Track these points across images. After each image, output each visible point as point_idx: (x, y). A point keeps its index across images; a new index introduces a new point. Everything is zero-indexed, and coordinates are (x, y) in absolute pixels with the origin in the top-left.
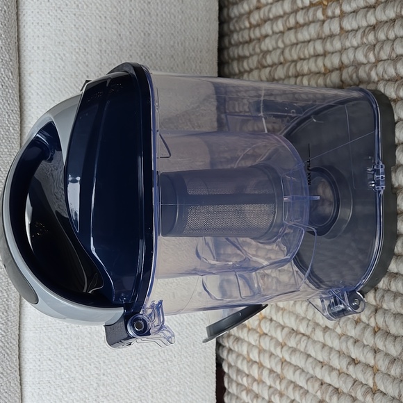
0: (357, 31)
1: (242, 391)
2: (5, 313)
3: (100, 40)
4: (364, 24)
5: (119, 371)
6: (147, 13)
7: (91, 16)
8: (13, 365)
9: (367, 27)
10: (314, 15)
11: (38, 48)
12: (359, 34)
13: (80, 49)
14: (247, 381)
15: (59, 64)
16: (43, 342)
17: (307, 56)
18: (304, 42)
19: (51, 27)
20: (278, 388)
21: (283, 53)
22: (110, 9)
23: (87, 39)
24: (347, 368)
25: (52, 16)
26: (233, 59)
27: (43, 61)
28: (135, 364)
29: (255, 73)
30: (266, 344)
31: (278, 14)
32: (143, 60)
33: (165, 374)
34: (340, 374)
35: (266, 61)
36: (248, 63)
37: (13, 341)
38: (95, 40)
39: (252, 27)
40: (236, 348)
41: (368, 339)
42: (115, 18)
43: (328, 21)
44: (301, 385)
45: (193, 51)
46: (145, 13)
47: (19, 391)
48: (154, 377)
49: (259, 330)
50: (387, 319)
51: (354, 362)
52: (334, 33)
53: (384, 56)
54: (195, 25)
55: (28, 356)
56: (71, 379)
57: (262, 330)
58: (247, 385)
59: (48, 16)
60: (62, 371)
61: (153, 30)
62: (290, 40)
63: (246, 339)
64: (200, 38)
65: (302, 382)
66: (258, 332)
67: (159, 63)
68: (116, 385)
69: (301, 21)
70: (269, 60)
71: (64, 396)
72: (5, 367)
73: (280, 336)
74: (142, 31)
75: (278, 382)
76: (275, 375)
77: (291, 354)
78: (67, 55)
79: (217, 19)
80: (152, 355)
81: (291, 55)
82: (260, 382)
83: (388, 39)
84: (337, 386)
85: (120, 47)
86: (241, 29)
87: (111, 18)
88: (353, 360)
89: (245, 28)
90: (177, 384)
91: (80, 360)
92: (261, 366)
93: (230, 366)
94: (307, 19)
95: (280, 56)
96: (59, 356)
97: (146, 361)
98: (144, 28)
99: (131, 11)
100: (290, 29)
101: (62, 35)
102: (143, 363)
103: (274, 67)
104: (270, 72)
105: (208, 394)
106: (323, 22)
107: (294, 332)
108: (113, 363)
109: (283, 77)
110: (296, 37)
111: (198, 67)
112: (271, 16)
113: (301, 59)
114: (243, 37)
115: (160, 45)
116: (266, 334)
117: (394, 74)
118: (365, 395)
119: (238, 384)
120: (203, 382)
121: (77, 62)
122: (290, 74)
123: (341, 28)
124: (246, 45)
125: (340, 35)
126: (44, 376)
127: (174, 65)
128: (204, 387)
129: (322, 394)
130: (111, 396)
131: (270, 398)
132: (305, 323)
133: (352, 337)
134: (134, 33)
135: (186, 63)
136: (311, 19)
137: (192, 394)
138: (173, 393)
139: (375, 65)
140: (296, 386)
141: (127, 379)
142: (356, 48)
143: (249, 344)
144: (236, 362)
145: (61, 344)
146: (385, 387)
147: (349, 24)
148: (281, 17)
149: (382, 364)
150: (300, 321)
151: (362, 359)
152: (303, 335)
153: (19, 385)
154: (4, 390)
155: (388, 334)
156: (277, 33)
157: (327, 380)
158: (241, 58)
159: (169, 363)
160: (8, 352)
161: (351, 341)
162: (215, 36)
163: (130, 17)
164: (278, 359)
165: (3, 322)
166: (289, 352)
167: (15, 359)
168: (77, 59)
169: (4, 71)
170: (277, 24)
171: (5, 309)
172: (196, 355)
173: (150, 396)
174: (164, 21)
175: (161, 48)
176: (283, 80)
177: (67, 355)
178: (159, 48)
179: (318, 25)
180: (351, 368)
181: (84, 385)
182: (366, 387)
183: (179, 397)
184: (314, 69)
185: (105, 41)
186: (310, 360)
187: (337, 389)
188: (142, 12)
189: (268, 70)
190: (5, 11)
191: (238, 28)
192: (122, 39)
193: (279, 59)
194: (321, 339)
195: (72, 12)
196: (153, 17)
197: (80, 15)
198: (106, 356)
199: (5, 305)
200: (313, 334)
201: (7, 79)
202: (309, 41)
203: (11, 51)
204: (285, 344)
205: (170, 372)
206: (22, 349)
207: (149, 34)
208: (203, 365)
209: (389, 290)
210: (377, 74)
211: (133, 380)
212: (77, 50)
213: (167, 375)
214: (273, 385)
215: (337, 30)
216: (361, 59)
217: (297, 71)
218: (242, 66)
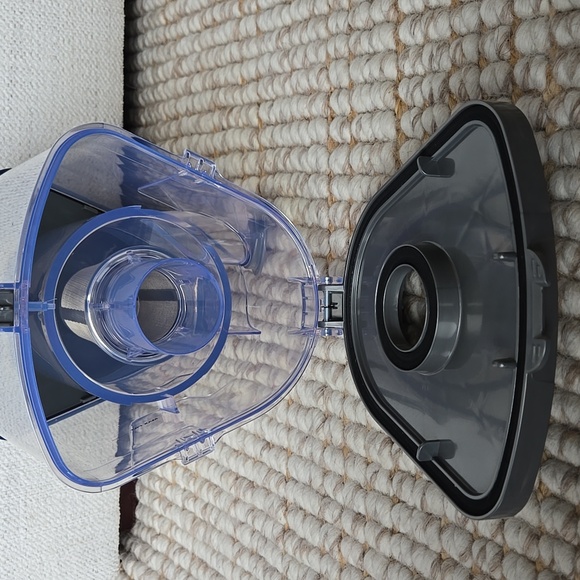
0: (272, 32)
1: (155, 500)
4: (280, 24)
9: (283, 28)
10: (230, 11)
12: (274, 37)
14: (160, 486)
17: (225, 63)
18: (220, 45)
20: (192, 489)
21: (199, 58)
24: (261, 455)
26: (147, 66)
29: (171, 83)
31: (195, 9)
32: (13, 59)
34: (255, 462)
35: (182, 68)
36: (163, 70)
43: (245, 18)
44: (216, 483)
45: (86, 51)
48: (28, 479)
51: (268, 445)
52: (251, 34)
54: (89, 17)
58: (159, 492)
61: (26, 20)
62: (207, 42)
64: (96, 34)
65: (216, 479)
67: (36, 65)
69: (218, 18)
70: (185, 67)
74: (11, 22)
75: (192, 482)
79: (122, 11)
82: (174, 485)
83: (302, 44)
84: (252, 479)
86: (156, 27)
88: (268, 443)
89: (161, 25)
94: (223, 15)
95: (196, 62)
97: (16, 458)
98: (14, 18)
100: (207, 27)
102: (13, 460)
103: (191, 76)
104: (186, 83)
106: (240, 19)
109: (200, 88)
110: (213, 38)
111: (93, 73)
113: (218, 67)
114: (157, 36)
115: (37, 41)
117: (307, 86)
118: (277, 485)
119: (151, 492)
122: (207, 85)
123: (258, 29)
124: (161, 47)
125: (256, 36)
127: (58, 68)
129: (236, 491)
131: (184, 506)
135: (75, 66)
136: (227, 15)
138: (55, 501)
139: (290, 75)
140: (212, 485)
147: (265, 23)
148: (197, 11)
149: (294, 444)
151: (276, 441)
155: (300, 406)
156: (193, 33)
157: (242, 473)
158: (155, 65)
161: (265, 420)
170: (193, 21)
174: (42, 10)
175: (39, 45)
176: (201, 93)
178: (36, 45)
179: (234, 23)
180: (265, 453)
182: (280, 475)
184: (231, 79)
186: (226, 449)
187: (252, 482)
189: (184, 80)
191: (152, 25)
193: (195, 67)
207: (21, 26)
210: (291, 87)
214: (187, 488)
215: (253, 31)
216: (276, 67)
217: (213, 82)
218: (157, 74)
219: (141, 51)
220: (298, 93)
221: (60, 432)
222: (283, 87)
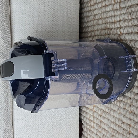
0: (125, 8)
1: (88, 130)
2: (7, 104)
3: (38, 12)
4: (127, 5)
5: (45, 123)
6: (54, 2)
7: (34, 4)
8: (10, 121)
9: (128, 6)
11: (17, 15)
12: (126, 9)
13: (31, 15)
14: (89, 127)
15: (24, 21)
16: (20, 114)
17: (109, 16)
19: (21, 8)
20: (99, 130)
21: (101, 15)
22: (41, 1)
23: (33, 12)
24: (121, 125)
25: (21, 4)
26: (85, 17)
27: (19, 20)
28: (51, 121)
29: (92, 22)
30: (95, 115)
31: (99, 1)
32: (53, 18)
33: (61, 125)
34: (119, 126)
35: (96, 18)
36: (90, 18)
37: (10, 113)
38: (36, 12)
39: (91, 6)
40: (86, 116)
41: (128, 115)
42: (43, 4)
43: (116, 4)
44: (106, 129)
45: (70, 15)
46: (53, 2)
47: (12, 129)
48: (57, 125)
49: (93, 110)
50: (134, 109)
51: (123, 123)
52: (118, 8)
53: (134, 17)
54: (71, 6)
55: (15, 118)
56: (29, 126)
57: (94, 110)
58: (89, 129)
59: (20, 4)
60: (26, 123)
61: (56, 8)
62: (103, 11)
63: (89, 113)
64: (73, 10)
65: (107, 129)
66: (93, 111)
67: (58, 19)
68: (44, 128)
69: (107, 4)
70: (97, 18)
71: (27, 131)
72: (7, 122)
73: (100, 112)
74: (52, 9)
75: (99, 128)
76: (98, 126)
77: (103, 119)
78: (27, 18)
79: (79, 3)
80: (56, 118)
81: (104, 16)
82: (94, 128)
83: (135, 11)
84: (118, 131)
85: (45, 14)
86: (88, 7)
87: (41, 4)
88: (123, 122)
89: (89, 6)
90: (65, 128)
91: (32, 119)
92: (94, 122)
93: (84, 122)
94: (109, 3)
95: (100, 16)
96: (25, 118)
97: (54, 120)
98: (53, 8)
99: (48, 2)
100: (103, 7)
101: (25, 11)
102: (54, 121)
103: (98, 20)
104: (97, 22)
105: (76, 131)
106: (114, 4)
107: (104, 111)
108: (43, 121)
109: (101, 23)
110: (105, 10)
111: (72, 20)
112: (97, 2)
113: (107, 17)
114: (88, 9)
115: (59, 13)
116: (96, 112)
117: (137, 23)
118: (127, 134)
119: (87, 128)
120: (74, 127)
121: (30, 20)
122: (103, 22)
123: (120, 7)
124: (89, 12)
125: (120, 9)
126: (21, 124)
127: (64, 20)
128: (75, 129)
129: (113, 133)
130: (43, 131)
131: (97, 133)
132: (108, 109)
133: (123, 114)
134: (50, 9)
135: (68, 19)
136: (110, 3)
137: (71, 131)
138: (64, 131)
139: (131, 20)
140: (105, 130)
141: (48, 126)
142: (125, 14)
143: (90, 115)
144: (86, 121)
145: (26, 114)
146: (133, 132)
147: (123, 5)
148: (100, 2)
149: (132, 124)
150: (106, 108)
151: (126, 122)
152: (107, 112)
153: (12, 127)
154: (7, 129)
155: (134, 114)
156: (99, 8)
157: (115, 128)
158: (88, 17)
159: (63, 121)
160: (8, 117)
161: (122, 116)
162: (79, 9)
163: (48, 4)
164: (99, 120)
165: (6, 107)
166: (103, 118)
167: (10, 119)
168: (30, 19)
169: (5, 24)
170: (99, 5)
171: (7, 103)
172: (72, 118)
173: (56, 132)
174: (60, 5)
175: (59, 14)
176: (101, 24)
177: (28, 118)
178: (58, 14)
179: (112, 5)
180: (122, 125)
181: (34, 128)
182: (127, 131)
183: (66, 132)
184: (111, 21)
185: (40, 12)
186: (109, 121)
187: (118, 132)
188: (52, 2)
189: (96, 21)
190: (5, 4)
191: (87, 6)
192: (45, 11)
193: (100, 17)
194: (113, 114)
195: (28, 3)
196: (56, 4)
197: (31, 4)
198: (41, 118)
199: (7, 102)
200: (110, 113)
201: (6, 26)
202: (109, 11)
203: (7, 17)
204: (102, 116)
205: (63, 124)
206: (13, 116)
207: (55, 10)
208: (74, 121)
209: (135, 99)
210: (131, 23)
211: (50, 126)
212: (30, 16)
213: (62, 125)
214: (97, 129)
215: (118, 7)
216: (126, 18)
217: (105, 22)
218: (88, 19)
219: (83, 13)
220: (133, 25)
221: (65, 114)
222: (129, 23)
